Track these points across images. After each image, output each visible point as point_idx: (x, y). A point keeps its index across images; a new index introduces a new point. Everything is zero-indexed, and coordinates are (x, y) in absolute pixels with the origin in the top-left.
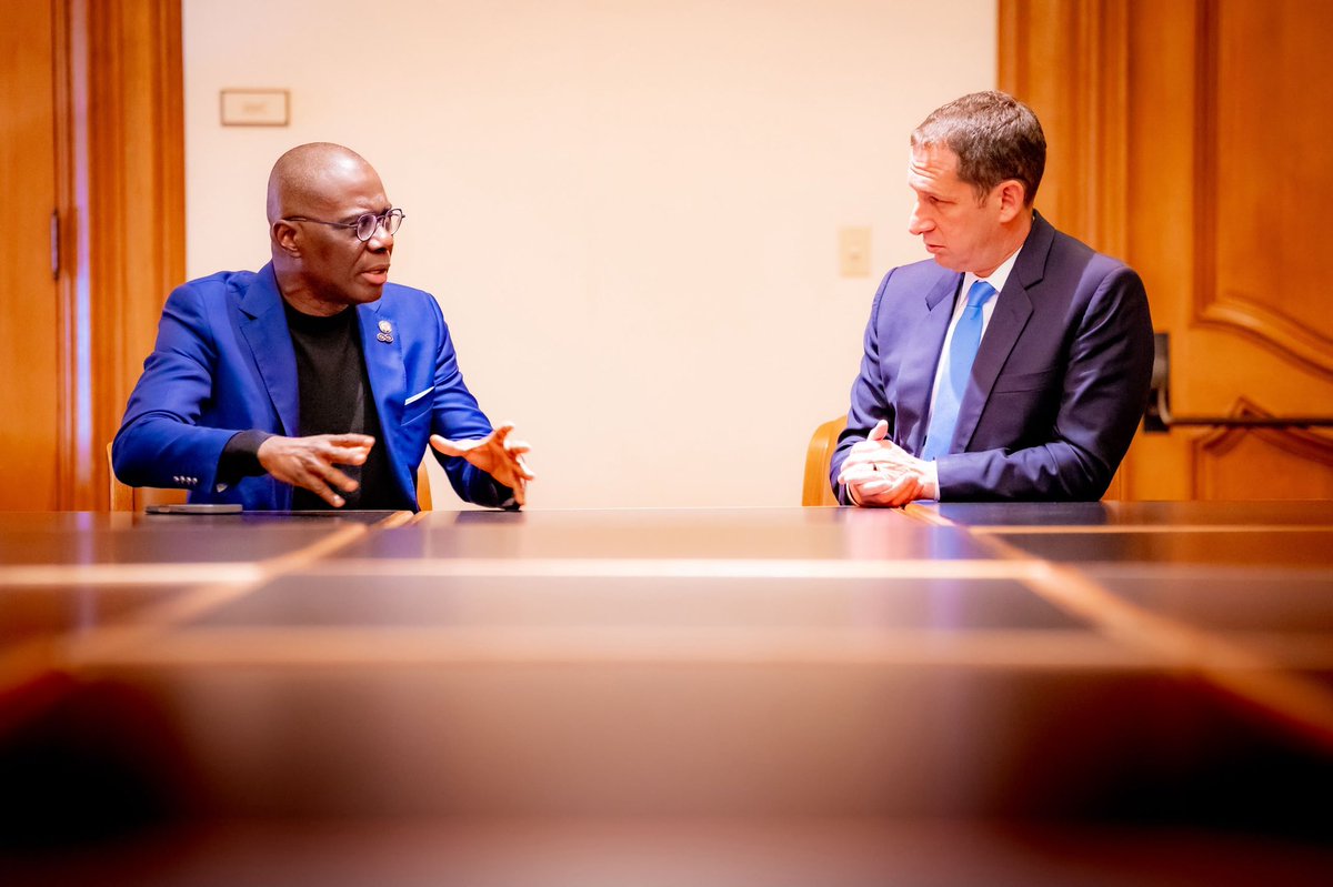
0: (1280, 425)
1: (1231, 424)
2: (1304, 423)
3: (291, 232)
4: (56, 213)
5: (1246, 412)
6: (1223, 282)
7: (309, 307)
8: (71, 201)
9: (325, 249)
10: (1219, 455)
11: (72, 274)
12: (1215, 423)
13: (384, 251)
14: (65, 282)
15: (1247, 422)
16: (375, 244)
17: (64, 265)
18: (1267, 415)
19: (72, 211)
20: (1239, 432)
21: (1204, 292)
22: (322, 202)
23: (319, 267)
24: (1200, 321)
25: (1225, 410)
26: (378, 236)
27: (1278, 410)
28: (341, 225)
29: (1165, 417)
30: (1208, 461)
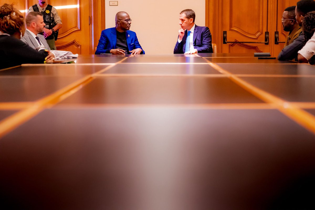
0: (240, 43)
1: (234, 43)
2: (243, 43)
3: (119, 21)
4: (89, 17)
5: (236, 41)
6: (233, 25)
7: (121, 31)
8: (91, 15)
9: (123, 23)
10: (232, 46)
11: (91, 24)
12: (232, 42)
13: (130, 24)
14: (91, 25)
15: (236, 42)
16: (129, 23)
17: (90, 23)
18: (239, 42)
19: (91, 16)
20: (235, 43)
21: (231, 26)
22: (123, 18)
23: (123, 26)
24: (230, 30)
25: (233, 41)
26: (129, 22)
27: (240, 41)
28: (126, 20)
29: (226, 42)
30: (231, 47)
